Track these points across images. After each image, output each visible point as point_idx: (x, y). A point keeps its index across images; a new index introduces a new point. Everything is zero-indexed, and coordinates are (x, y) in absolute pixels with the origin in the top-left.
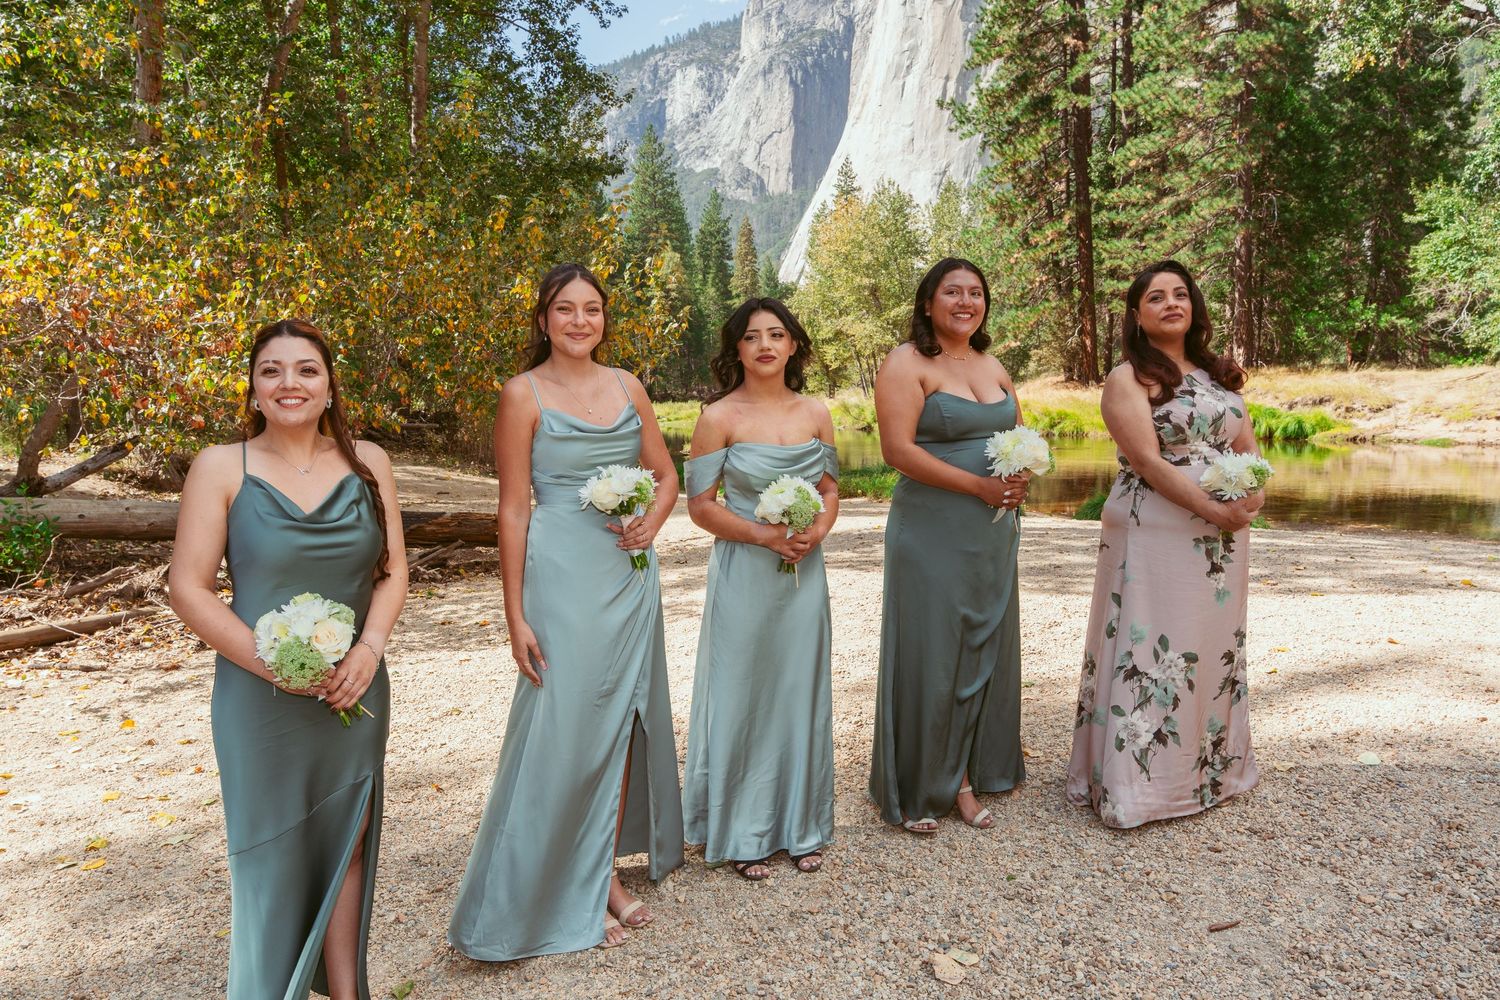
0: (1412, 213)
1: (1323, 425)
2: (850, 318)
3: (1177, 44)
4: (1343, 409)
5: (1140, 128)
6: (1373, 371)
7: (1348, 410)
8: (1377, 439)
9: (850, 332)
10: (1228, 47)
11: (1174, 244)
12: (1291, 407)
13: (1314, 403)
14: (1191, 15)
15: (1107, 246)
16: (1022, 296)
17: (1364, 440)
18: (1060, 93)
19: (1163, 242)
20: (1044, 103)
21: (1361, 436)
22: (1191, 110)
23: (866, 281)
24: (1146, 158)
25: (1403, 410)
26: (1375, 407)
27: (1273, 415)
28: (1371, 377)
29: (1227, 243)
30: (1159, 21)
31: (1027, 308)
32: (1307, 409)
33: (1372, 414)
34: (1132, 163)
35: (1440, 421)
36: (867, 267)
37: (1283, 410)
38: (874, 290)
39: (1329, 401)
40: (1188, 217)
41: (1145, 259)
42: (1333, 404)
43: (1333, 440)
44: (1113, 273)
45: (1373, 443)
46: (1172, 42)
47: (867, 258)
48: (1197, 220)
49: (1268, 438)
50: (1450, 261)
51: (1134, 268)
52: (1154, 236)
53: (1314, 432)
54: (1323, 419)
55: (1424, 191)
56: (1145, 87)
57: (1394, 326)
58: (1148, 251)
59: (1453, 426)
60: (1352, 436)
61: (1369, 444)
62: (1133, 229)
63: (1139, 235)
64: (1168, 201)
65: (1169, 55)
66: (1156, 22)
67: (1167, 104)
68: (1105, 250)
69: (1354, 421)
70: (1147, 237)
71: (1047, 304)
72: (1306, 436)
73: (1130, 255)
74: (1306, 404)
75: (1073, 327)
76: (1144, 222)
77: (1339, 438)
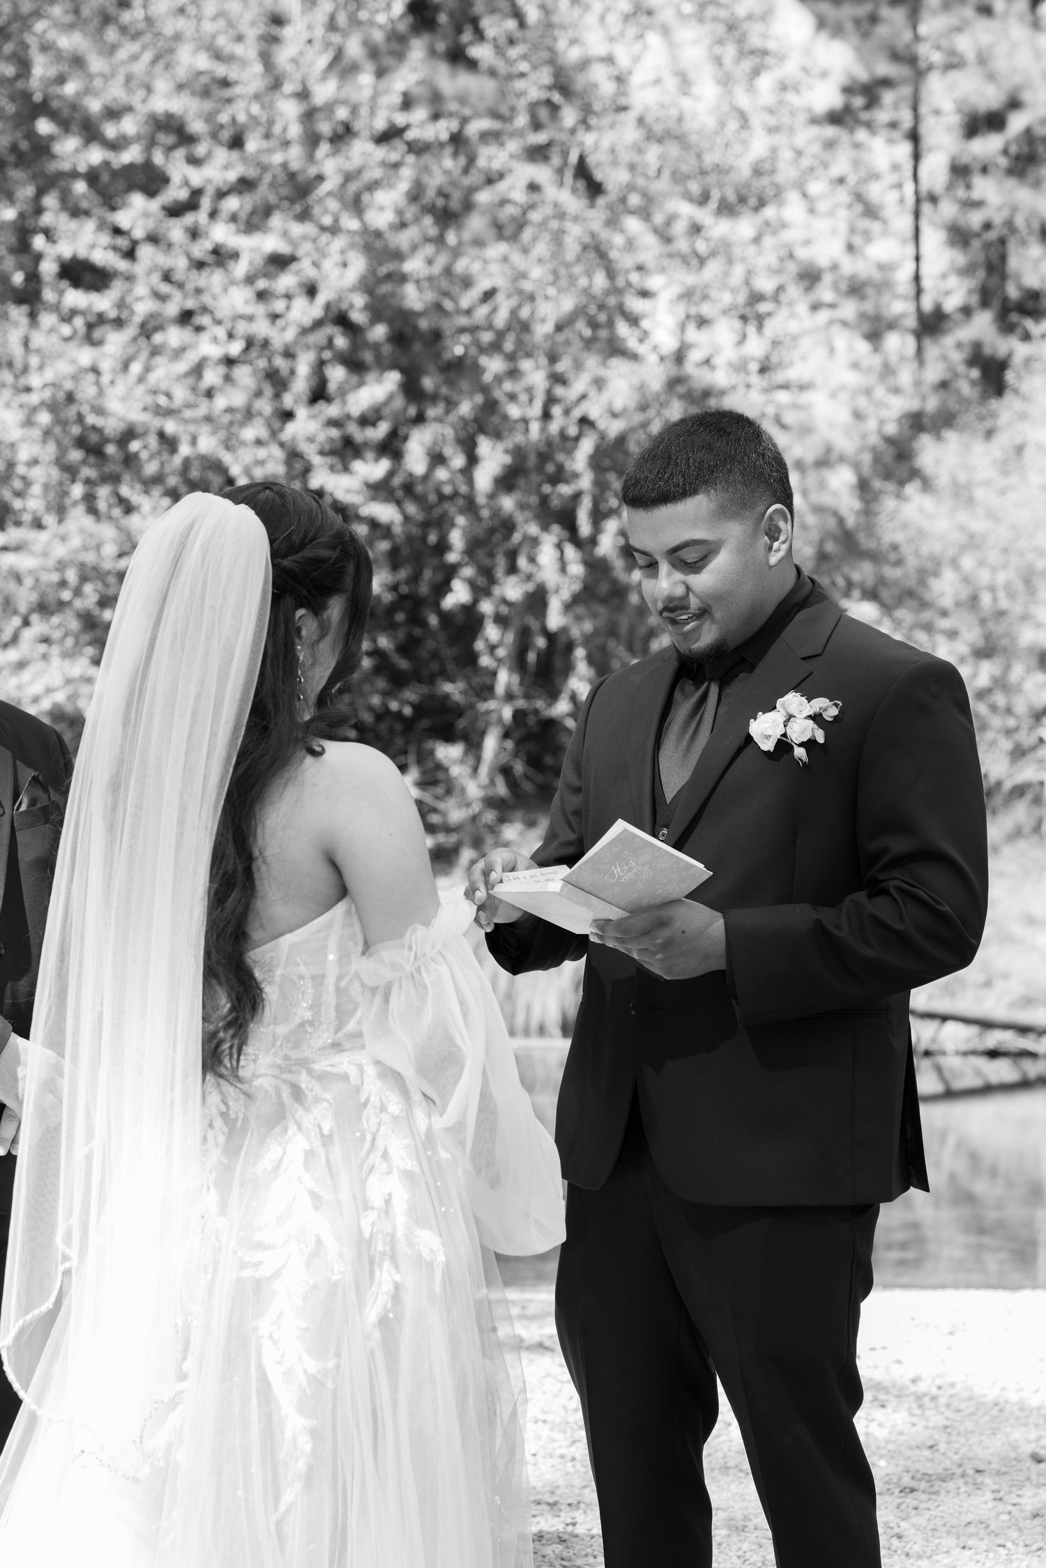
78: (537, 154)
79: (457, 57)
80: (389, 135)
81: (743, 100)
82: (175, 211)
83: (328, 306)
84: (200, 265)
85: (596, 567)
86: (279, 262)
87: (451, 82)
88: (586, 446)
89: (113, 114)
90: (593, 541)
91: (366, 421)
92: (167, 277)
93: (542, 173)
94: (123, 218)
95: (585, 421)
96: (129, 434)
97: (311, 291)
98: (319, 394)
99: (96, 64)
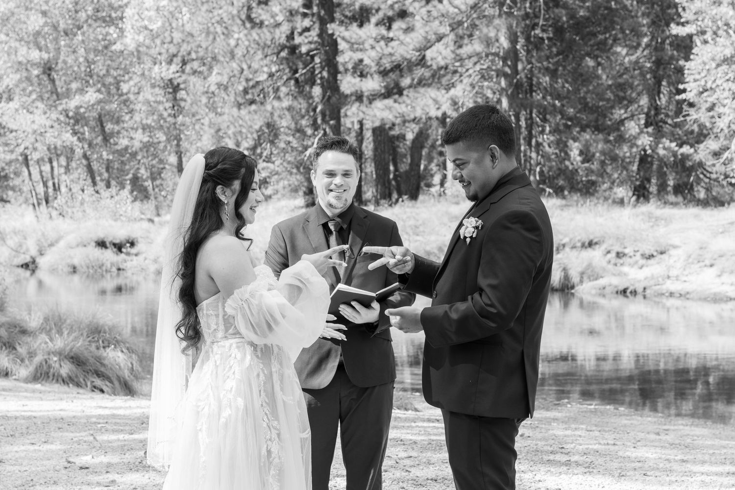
0: (678, 24)
1: (591, 274)
2: (12, 105)
4: (613, 255)
6: (652, 207)
7: (619, 255)
8: (648, 292)
9: (12, 126)
11: (426, 38)
13: (583, 246)
16: (246, 91)
17: (634, 293)
19: (413, 35)
21: (631, 288)
23: (35, 55)
25: (675, 259)
26: (648, 253)
28: (650, 216)
29: (488, 42)
31: (253, 107)
32: (575, 253)
33: (643, 262)
35: (713, 271)
36: (38, 34)
38: (48, 69)
39: (596, 243)
40: (440, 6)
41: (391, 55)
42: (604, 247)
43: (602, 292)
44: (360, 70)
45: (645, 297)
47: (35, 22)
48: (452, 10)
50: (719, 82)
51: (378, 64)
52: (404, 26)
53: (581, 282)
54: (591, 266)
57: (675, 155)
58: (394, 43)
59: (726, 278)
60: (621, 288)
61: (639, 297)
62: (381, 14)
63: (388, 22)
68: (343, 39)
69: (625, 269)
70: (395, 26)
71: (276, 104)
72: (573, 287)
73: (373, 48)
74: (574, 247)
75: (314, 135)
76: (392, 7)
77: (608, 290)
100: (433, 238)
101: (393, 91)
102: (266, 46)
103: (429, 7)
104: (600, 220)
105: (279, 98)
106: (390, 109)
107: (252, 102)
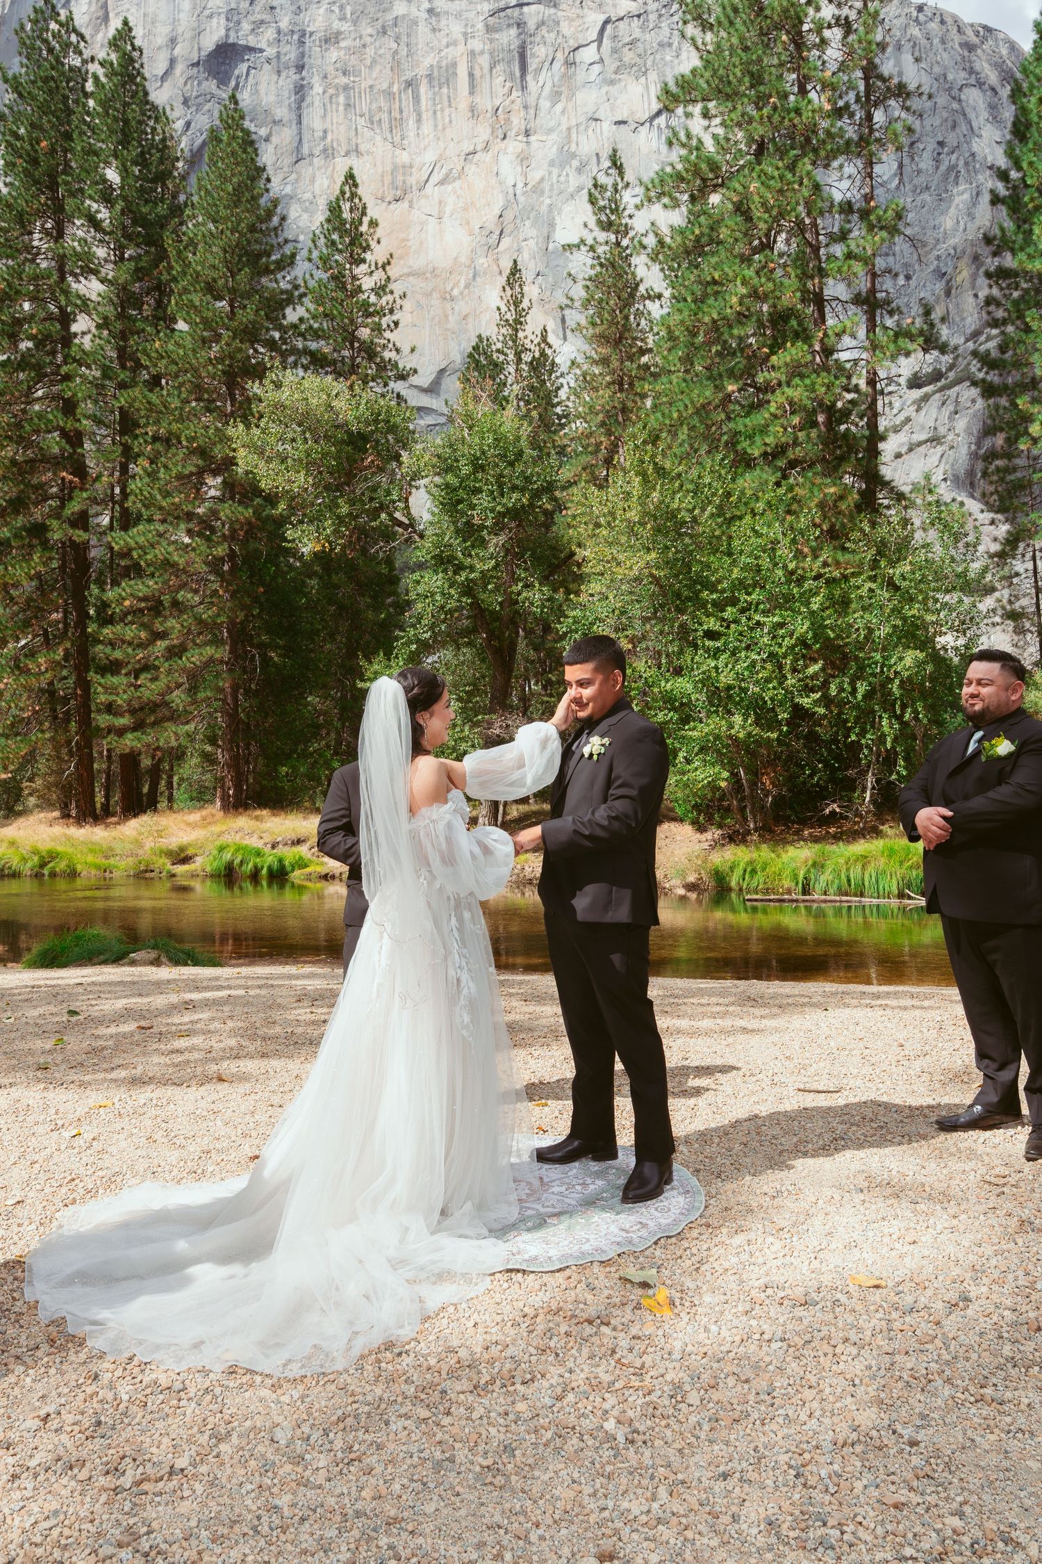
1: (301, 864)
3: (169, 500)
5: (135, 571)
10: (214, 513)
11: (167, 686)
12: (273, 847)
13: (293, 843)
14: (180, 477)
15: (102, 681)
16: (13, 725)
17: (333, 877)
18: (55, 524)
19: (157, 683)
20: (38, 530)
21: (331, 875)
22: (182, 561)
24: (140, 600)
27: (258, 854)
29: (216, 690)
30: (153, 475)
31: (19, 738)
32: (287, 848)
34: (127, 603)
37: (267, 849)
39: (304, 841)
40: (180, 662)
41: (139, 697)
42: (308, 845)
43: (309, 877)
44: (110, 708)
46: (164, 498)
48: (188, 665)
49: (255, 876)
51: (129, 705)
52: (149, 676)
53: (293, 871)
54: (301, 858)
55: (371, 663)
56: (138, 535)
58: (142, 689)
60: (323, 875)
61: (337, 881)
62: (130, 667)
63: (136, 673)
64: (161, 645)
65: (161, 508)
66: (149, 475)
67: (159, 552)
68: (100, 684)
70: (143, 676)
71: (40, 735)
72: (287, 874)
73: (125, 692)
74: (286, 844)
75: (70, 761)
76: (139, 661)
77: (313, 876)
78: (873, 579)
79: (844, 549)
80: (817, 577)
81: (953, 552)
82: (743, 611)
83: (798, 639)
84: (752, 629)
85: (904, 725)
86: (781, 625)
87: (840, 557)
88: (897, 682)
89: (719, 581)
90: (902, 715)
91: (812, 678)
92: (740, 634)
93: (873, 586)
94: (726, 615)
95: (896, 673)
96: (729, 688)
97: (791, 636)
98: (794, 670)
99: (715, 566)
100: (174, 839)
101: (139, 726)
102: (31, 690)
103: (171, 662)
104: (304, 823)
105: (43, 732)
106: (139, 739)
107: (17, 734)
